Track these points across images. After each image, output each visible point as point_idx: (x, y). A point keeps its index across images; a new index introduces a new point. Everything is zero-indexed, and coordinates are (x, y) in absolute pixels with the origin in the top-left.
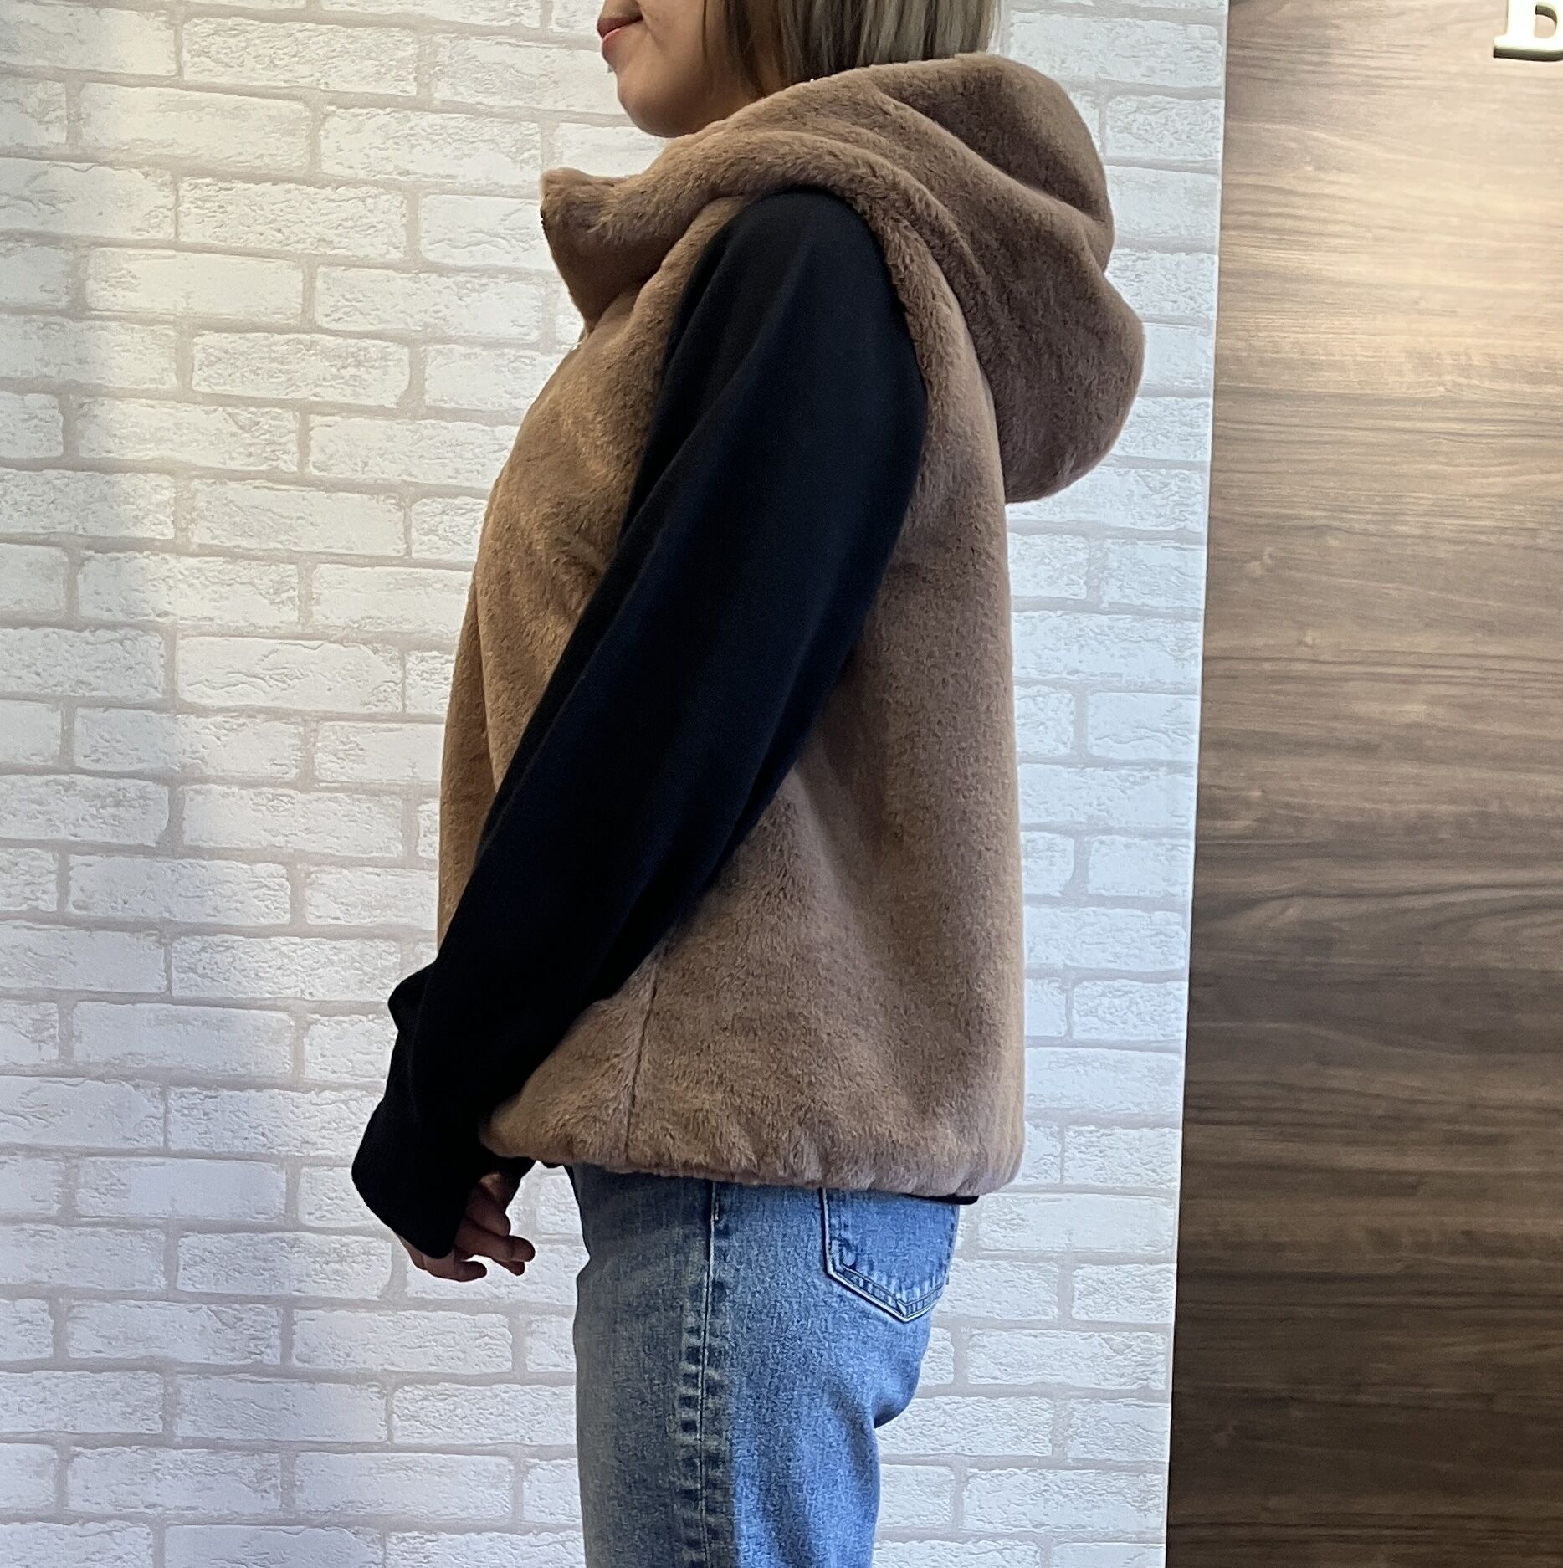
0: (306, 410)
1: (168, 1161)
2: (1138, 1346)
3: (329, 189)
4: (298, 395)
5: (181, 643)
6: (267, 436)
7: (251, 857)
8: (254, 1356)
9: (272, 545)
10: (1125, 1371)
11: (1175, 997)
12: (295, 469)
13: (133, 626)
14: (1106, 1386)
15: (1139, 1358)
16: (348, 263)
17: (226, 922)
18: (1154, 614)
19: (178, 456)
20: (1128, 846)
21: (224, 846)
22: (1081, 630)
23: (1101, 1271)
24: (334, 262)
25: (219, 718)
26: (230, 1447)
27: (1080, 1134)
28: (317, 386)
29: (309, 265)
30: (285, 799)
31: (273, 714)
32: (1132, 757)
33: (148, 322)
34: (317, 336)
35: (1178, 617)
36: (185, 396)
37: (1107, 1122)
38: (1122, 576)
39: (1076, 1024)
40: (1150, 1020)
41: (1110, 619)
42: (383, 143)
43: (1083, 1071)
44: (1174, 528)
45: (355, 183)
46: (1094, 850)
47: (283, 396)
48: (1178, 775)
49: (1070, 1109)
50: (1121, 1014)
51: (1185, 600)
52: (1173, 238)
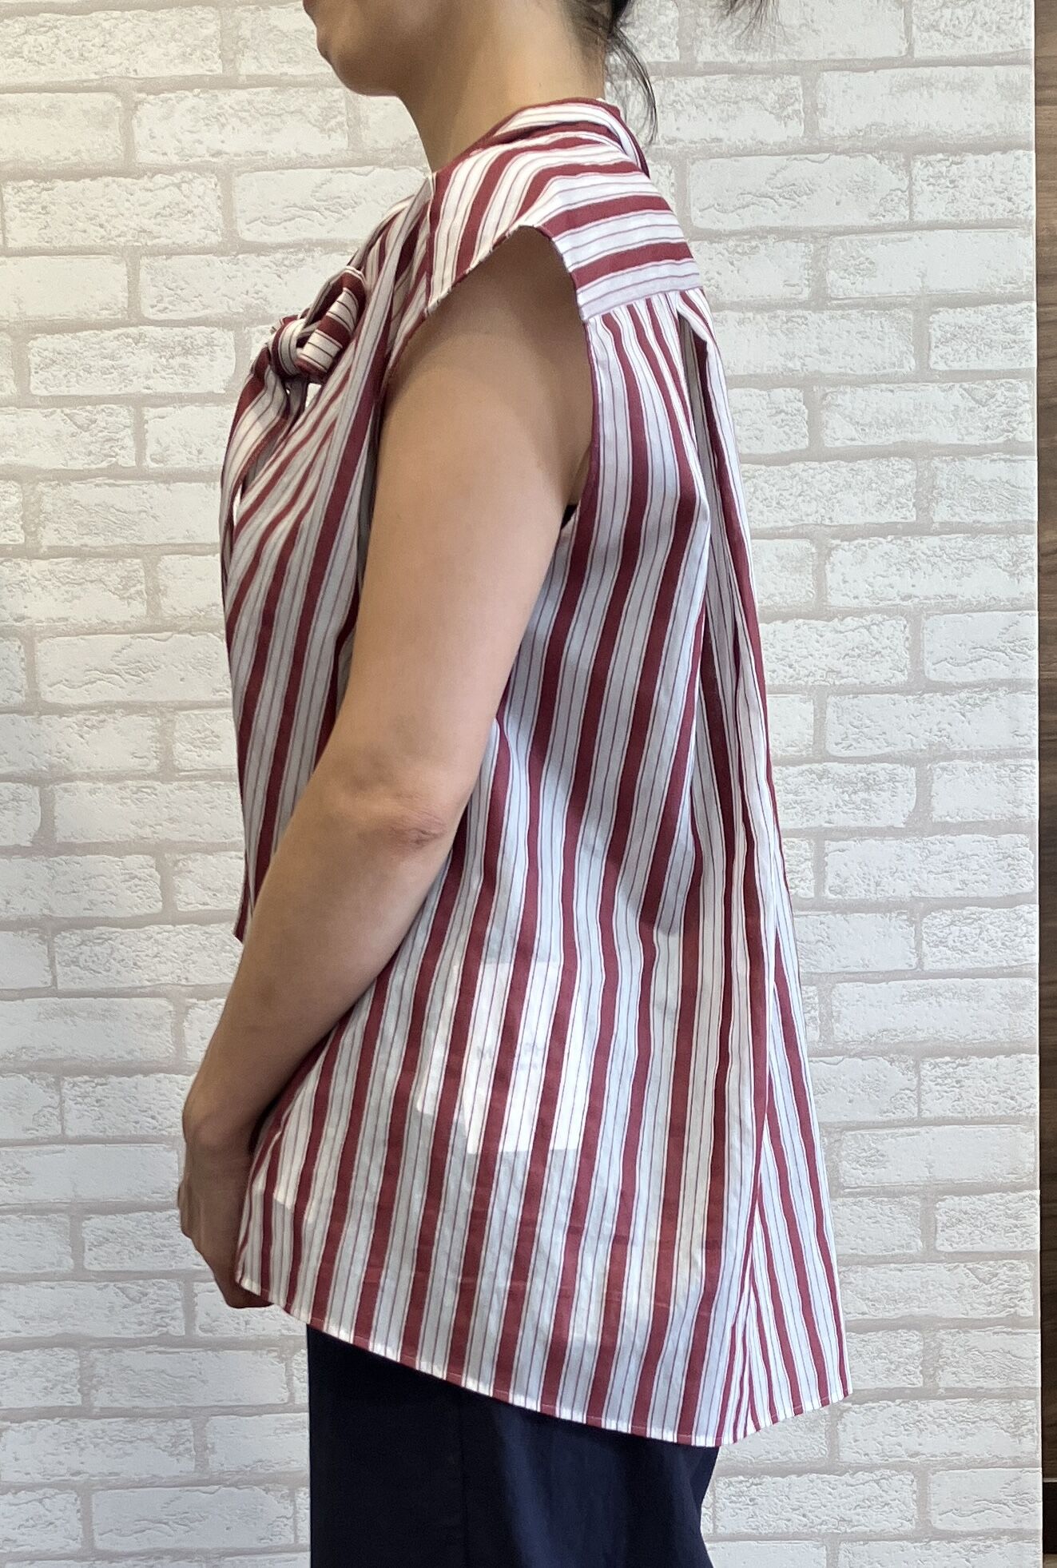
0: (138, 403)
1: (68, 1147)
2: (1005, 1274)
3: (145, 178)
4: (130, 390)
5: (39, 645)
6: (105, 433)
7: (121, 849)
8: (160, 1329)
9: (117, 541)
10: (993, 1299)
11: (1026, 921)
14: (973, 1315)
15: (1006, 1286)
16: (170, 253)
17: (101, 914)
18: (986, 530)
19: (22, 461)
20: (971, 771)
21: (95, 841)
22: (913, 553)
23: (964, 1202)
24: (154, 253)
25: (80, 716)
26: (146, 1415)
27: (936, 1065)
28: (148, 378)
29: (133, 256)
30: (149, 791)
31: (130, 708)
32: (972, 679)
34: (145, 328)
35: (1010, 531)
36: (23, 401)
37: (962, 1052)
38: (953, 494)
39: (925, 955)
40: (1000, 945)
41: (942, 539)
42: (194, 126)
43: (934, 1003)
44: (1001, 440)
45: (171, 170)
46: (935, 777)
47: (117, 392)
48: (1018, 694)
49: (925, 1041)
50: (972, 941)
51: (1016, 513)
52: (987, 138)
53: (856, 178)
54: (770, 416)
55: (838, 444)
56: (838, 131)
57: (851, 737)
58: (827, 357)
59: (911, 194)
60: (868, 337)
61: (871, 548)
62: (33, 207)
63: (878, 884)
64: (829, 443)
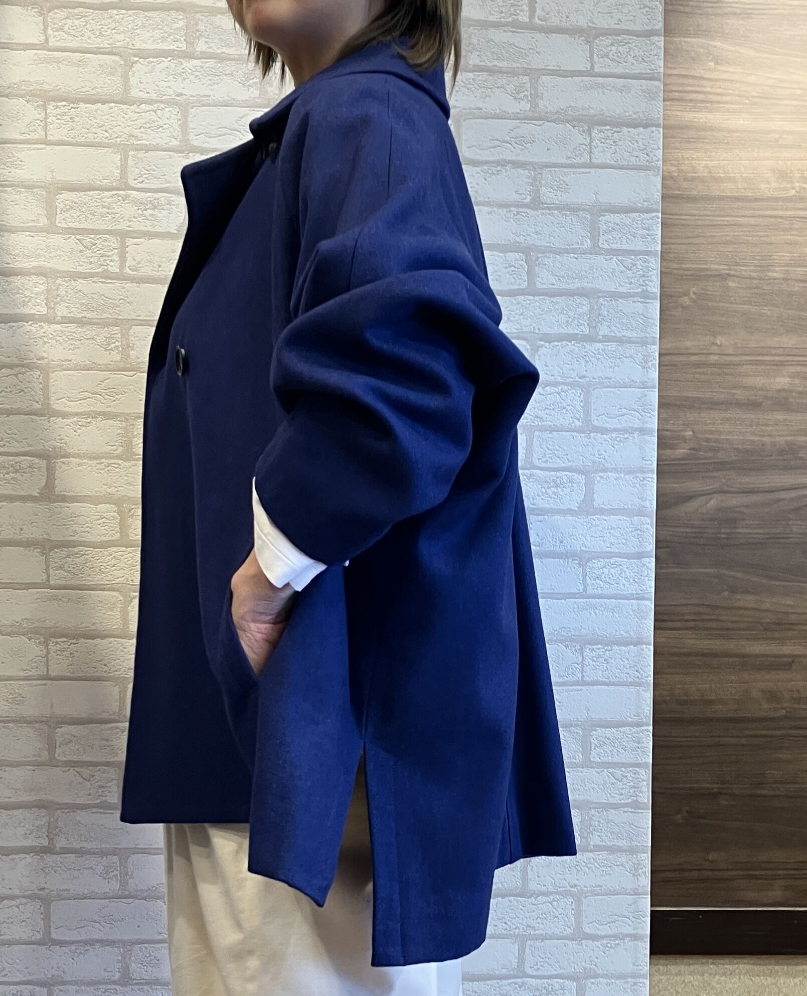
0: (123, 235)
1: (49, 682)
2: (631, 776)
3: (135, 105)
4: (118, 227)
5: (52, 375)
6: (101, 252)
7: (95, 500)
8: (101, 798)
9: (105, 316)
10: (624, 791)
11: (647, 568)
12: (118, 270)
13: (23, 366)
14: (611, 800)
15: (632, 783)
16: (147, 149)
17: (81, 539)
18: (630, 341)
19: (49, 265)
20: (617, 479)
21: (81, 494)
22: (587, 352)
23: (608, 732)
24: (138, 149)
25: (75, 419)
27: (593, 650)
28: (129, 222)
29: (124, 150)
30: (116, 466)
31: (107, 415)
32: (619, 426)
33: (29, 187)
34: (129, 192)
35: (644, 342)
36: (52, 229)
37: (609, 643)
38: (610, 320)
39: (588, 585)
40: (631, 581)
41: (603, 345)
42: (166, 78)
43: (593, 613)
44: (639, 290)
45: (150, 102)
46: (596, 482)
47: (109, 228)
48: (646, 436)
49: (587, 635)
50: (616, 578)
51: (647, 333)
52: (635, 119)
53: (559, 136)
54: (506, 268)
55: (544, 286)
56: (550, 109)
57: (547, 456)
58: (539, 236)
59: (591, 148)
60: (563, 227)
61: (562, 348)
62: (65, 117)
63: (561, 542)
64: (539, 286)
